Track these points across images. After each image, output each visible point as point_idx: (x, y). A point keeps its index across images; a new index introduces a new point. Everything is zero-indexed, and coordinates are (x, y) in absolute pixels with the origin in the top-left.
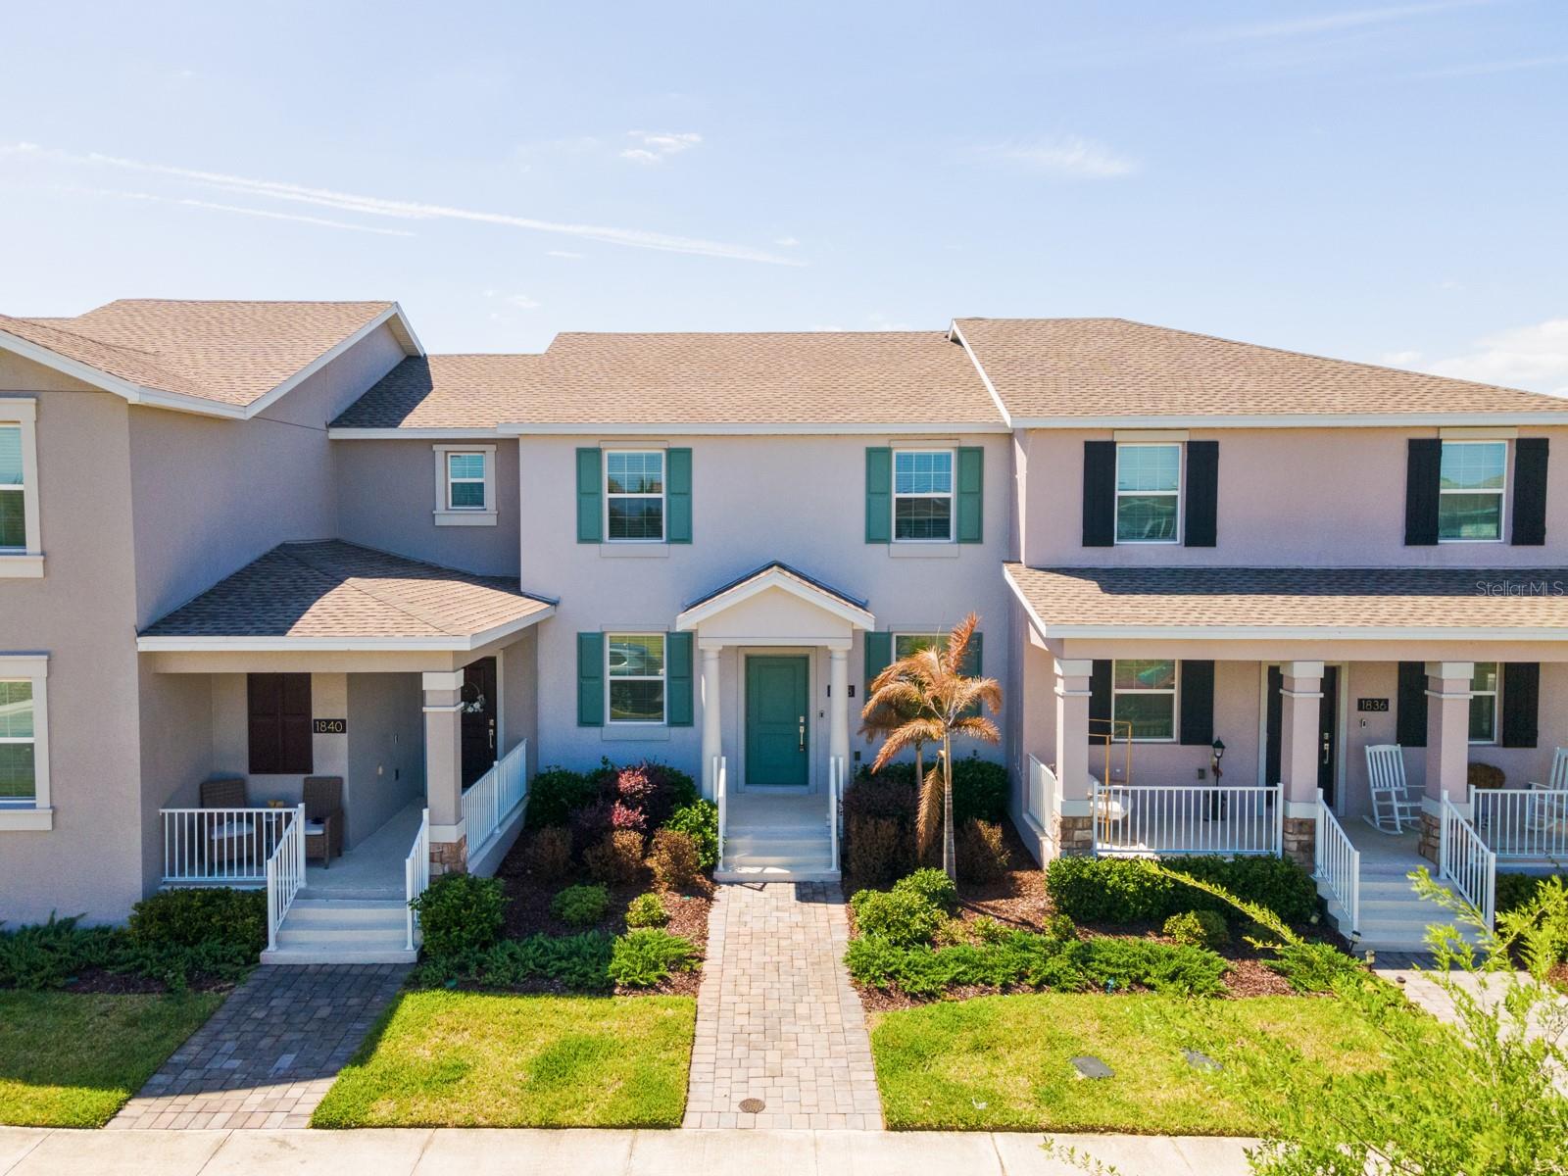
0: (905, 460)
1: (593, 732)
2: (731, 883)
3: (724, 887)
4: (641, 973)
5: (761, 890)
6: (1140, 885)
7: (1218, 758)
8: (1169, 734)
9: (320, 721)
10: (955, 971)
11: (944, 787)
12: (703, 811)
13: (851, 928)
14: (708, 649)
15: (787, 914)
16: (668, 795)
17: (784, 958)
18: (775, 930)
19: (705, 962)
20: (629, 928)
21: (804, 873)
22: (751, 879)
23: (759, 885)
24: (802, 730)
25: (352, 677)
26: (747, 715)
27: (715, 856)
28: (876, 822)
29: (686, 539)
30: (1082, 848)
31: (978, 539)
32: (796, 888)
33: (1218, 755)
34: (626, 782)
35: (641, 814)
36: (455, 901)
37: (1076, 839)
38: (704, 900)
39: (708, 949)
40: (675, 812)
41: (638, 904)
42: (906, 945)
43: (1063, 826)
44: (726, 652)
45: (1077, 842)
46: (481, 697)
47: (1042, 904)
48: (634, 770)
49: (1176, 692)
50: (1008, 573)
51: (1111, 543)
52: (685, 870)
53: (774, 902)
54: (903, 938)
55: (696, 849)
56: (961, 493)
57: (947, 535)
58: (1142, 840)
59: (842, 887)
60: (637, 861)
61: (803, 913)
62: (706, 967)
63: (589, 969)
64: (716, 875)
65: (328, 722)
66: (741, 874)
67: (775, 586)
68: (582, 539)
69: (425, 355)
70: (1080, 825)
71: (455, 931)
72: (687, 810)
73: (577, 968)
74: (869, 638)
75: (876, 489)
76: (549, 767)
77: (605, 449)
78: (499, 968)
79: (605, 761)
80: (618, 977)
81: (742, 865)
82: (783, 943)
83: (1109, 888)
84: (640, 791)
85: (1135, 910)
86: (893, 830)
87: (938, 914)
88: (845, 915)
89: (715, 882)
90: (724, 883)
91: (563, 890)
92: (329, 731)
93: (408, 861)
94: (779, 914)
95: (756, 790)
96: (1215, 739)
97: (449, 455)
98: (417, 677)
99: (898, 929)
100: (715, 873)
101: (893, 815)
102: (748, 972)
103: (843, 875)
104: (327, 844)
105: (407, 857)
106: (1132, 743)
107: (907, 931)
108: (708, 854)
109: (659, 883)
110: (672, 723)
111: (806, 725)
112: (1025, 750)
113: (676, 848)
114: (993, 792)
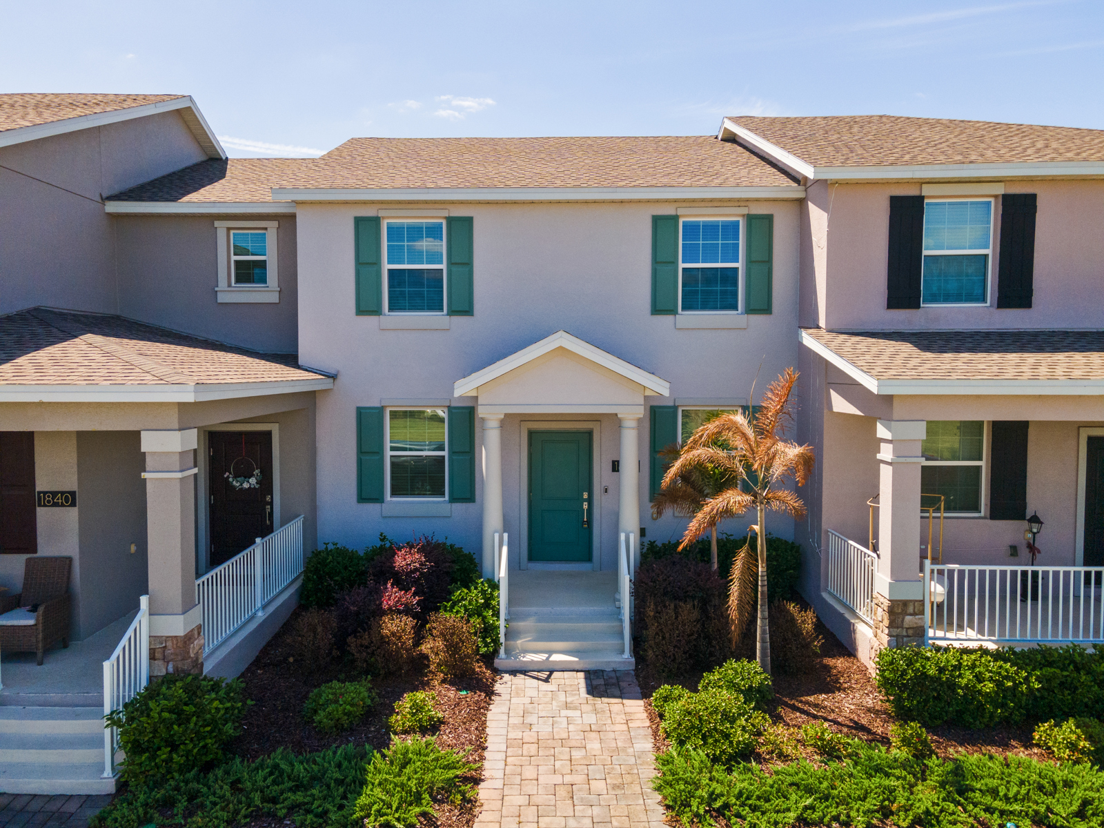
0: (691, 229)
1: (372, 508)
2: (513, 672)
3: (507, 677)
4: (397, 811)
5: (546, 680)
6: (999, 684)
7: (1034, 534)
8: (976, 508)
9: (45, 493)
10: (801, 805)
11: (757, 567)
12: (483, 592)
13: (655, 734)
14: (490, 416)
15: (578, 713)
16: (447, 573)
17: (578, 778)
18: (565, 735)
19: (482, 785)
20: (392, 736)
21: (595, 660)
22: (536, 668)
23: (544, 675)
24: (585, 506)
25: (83, 437)
26: (530, 490)
27: (496, 641)
28: (676, 607)
29: (468, 311)
30: (914, 635)
31: (767, 309)
32: (586, 678)
33: (1035, 530)
34: (402, 561)
35: (415, 594)
36: (166, 715)
37: (906, 625)
38: (483, 695)
39: (486, 764)
40: (451, 593)
41: (406, 703)
42: (728, 761)
43: (891, 611)
44: (509, 421)
45: (907, 629)
46: (257, 472)
47: (869, 702)
48: (411, 547)
49: (984, 464)
50: (808, 340)
51: (918, 307)
52: (461, 659)
53: (562, 697)
54: (723, 752)
55: (475, 634)
56: (750, 262)
57: (734, 307)
58: (971, 626)
59: (637, 676)
60: (407, 650)
61: (596, 711)
62: (484, 792)
63: (329, 807)
64: (497, 663)
65: (54, 494)
66: (525, 662)
67: (561, 348)
68: (361, 311)
69: (227, 158)
70: (911, 610)
71: (163, 754)
72: (466, 591)
73: (316, 803)
74: (655, 411)
75: (661, 261)
76: (327, 544)
77: (383, 218)
78: (215, 804)
79: (383, 538)
80: (368, 816)
81: (526, 651)
82: (577, 754)
83: (962, 689)
84: (416, 570)
85: (992, 715)
86: (696, 614)
87: (758, 718)
88: (645, 715)
89: (496, 671)
90: (506, 672)
91: (319, 686)
92: (55, 505)
93: (107, 665)
94: (570, 713)
95: (539, 567)
96: (1029, 513)
97: (232, 232)
98: (135, 436)
99: (716, 741)
100: (496, 661)
101: (693, 598)
102: (535, 800)
103: (637, 663)
104: (40, 636)
105: (108, 658)
106: (945, 518)
107: (727, 743)
108: (489, 640)
109: (433, 673)
110: (453, 500)
111: (590, 501)
112: (824, 526)
113: (453, 634)
114: (786, 570)
